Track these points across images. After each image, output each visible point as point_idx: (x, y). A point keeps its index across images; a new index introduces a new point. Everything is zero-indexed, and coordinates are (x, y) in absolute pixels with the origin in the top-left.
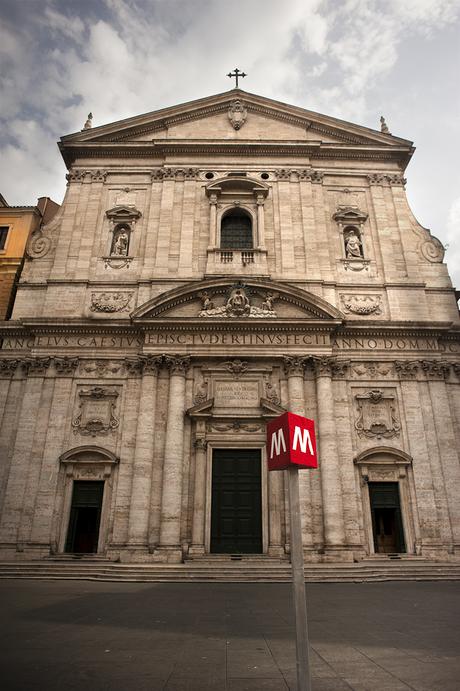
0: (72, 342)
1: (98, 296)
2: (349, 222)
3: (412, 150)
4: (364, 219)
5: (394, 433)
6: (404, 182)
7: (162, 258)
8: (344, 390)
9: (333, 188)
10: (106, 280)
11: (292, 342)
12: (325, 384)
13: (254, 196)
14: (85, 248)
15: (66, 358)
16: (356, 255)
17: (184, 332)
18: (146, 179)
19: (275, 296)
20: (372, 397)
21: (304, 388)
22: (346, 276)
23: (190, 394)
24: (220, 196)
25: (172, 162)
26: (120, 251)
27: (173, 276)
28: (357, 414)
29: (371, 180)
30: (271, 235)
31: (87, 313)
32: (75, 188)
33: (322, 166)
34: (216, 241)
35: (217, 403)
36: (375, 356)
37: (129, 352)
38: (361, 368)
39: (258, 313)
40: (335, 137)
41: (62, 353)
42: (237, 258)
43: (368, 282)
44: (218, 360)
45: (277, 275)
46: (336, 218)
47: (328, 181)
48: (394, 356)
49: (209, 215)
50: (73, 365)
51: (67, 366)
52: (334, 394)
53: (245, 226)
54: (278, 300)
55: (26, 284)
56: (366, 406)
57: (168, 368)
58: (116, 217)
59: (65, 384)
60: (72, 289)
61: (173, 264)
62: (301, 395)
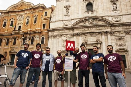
0: (61, 31)
1: (64, 23)
2: (114, 2)
4: (117, 1)
5: (124, 45)
8: (113, 37)
10: (65, 20)
11: (102, 29)
12: (109, 36)
14: (61, 14)
16: (116, 9)
17: (81, 28)
19: (98, 20)
20: (119, 38)
21: (105, 37)
22: (113, 14)
23: (83, 40)
27: (78, 18)
28: (116, 42)
30: (97, 7)
31: (63, 26)
32: (58, 2)
34: (86, 10)
35: (88, 41)
36: (120, 30)
37: (71, 32)
38: (117, 33)
39: (95, 23)
41: (59, 34)
42: (90, 12)
43: (118, 15)
44: (88, 33)
45: (99, 15)
46: (111, 2)
48: (124, 30)
49: (84, 5)
50: (62, 36)
51: (60, 36)
52: (111, 38)
53: (91, 6)
54: (99, 20)
55: (52, 22)
56: (118, 40)
57: (79, 35)
58: (66, 7)
59: (60, 39)
60: (60, 22)
61: (78, 15)
62: (104, 39)
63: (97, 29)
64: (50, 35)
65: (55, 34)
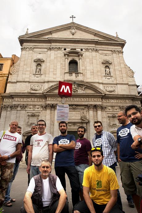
0: (25, 100)
1: (32, 86)
2: (107, 64)
3: (125, 42)
4: (111, 64)
5: (119, 126)
6: (123, 52)
7: (51, 75)
8: (105, 114)
9: (102, 54)
10: (34, 81)
11: (90, 100)
12: (99, 112)
13: (79, 56)
14: (28, 71)
15: (23, 105)
18: (46, 50)
20: (113, 116)
22: (105, 80)
24: (68, 56)
25: (54, 45)
26: (38, 72)
27: (55, 80)
28: (108, 121)
29: (113, 52)
30: (84, 68)
31: (29, 91)
32: (24, 52)
33: (99, 47)
34: (67, 70)
36: (114, 104)
37: (42, 102)
38: (110, 108)
39: (80, 91)
40: (102, 38)
41: (22, 103)
42: (74, 75)
43: (112, 82)
45: (86, 80)
46: (103, 63)
47: (100, 52)
48: (119, 105)
49: (65, 61)
50: (26, 107)
51: (24, 107)
52: (102, 115)
53: (75, 65)
54: (86, 88)
55: (10, 82)
56: (111, 119)
57: (54, 108)
58: (37, 61)
59: (23, 112)
60: (24, 83)
61: (55, 76)
62: (93, 116)
63: (83, 100)
64: (4, 104)
65: (14, 103)
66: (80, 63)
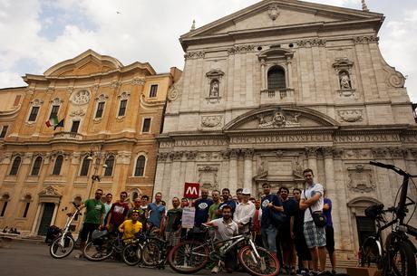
0: (194, 143)
1: (205, 119)
2: (343, 67)
4: (351, 65)
5: (371, 189)
6: (377, 39)
7: (237, 97)
8: (340, 165)
9: (332, 48)
10: (208, 110)
11: (310, 140)
12: (329, 162)
13: (286, 58)
14: (197, 93)
15: (191, 152)
16: (347, 88)
17: (250, 136)
18: (226, 53)
19: (300, 114)
20: (357, 169)
21: (317, 165)
22: (341, 99)
23: (255, 169)
24: (266, 60)
25: (239, 43)
26: (214, 94)
27: (243, 106)
28: (349, 178)
29: (356, 41)
30: (296, 79)
31: (200, 128)
32: (189, 62)
33: (324, 36)
34: (265, 86)
35: (269, 173)
36: (359, 146)
37: (222, 147)
38: (351, 152)
40: (332, 18)
41: (189, 149)
42: (277, 94)
43: (354, 102)
44: (269, 150)
45: (301, 102)
46: (334, 66)
47: (329, 44)
48: (370, 145)
49: (260, 70)
50: (195, 155)
51: (192, 156)
52: (334, 167)
53: (280, 75)
54: (301, 117)
55: (169, 115)
56: (354, 174)
57: (243, 155)
58: (211, 76)
59: (191, 164)
60: (191, 115)
61: (243, 100)
63: (296, 139)
64: (161, 151)
65: (176, 149)
66: (289, 70)
